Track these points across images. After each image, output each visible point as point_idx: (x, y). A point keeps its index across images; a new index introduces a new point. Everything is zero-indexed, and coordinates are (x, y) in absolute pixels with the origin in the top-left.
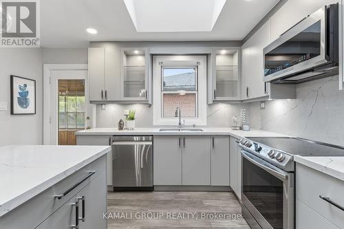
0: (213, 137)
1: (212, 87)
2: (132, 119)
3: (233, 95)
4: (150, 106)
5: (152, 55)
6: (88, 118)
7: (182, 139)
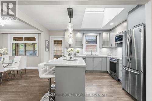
0: (102, 57)
1: (101, 43)
2: (78, 52)
3: (108, 45)
4: (82, 48)
5: (84, 34)
6: (63, 52)
7: (94, 58)
